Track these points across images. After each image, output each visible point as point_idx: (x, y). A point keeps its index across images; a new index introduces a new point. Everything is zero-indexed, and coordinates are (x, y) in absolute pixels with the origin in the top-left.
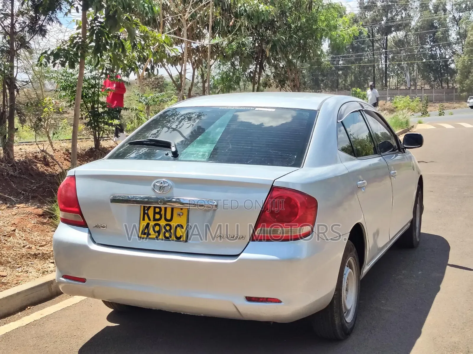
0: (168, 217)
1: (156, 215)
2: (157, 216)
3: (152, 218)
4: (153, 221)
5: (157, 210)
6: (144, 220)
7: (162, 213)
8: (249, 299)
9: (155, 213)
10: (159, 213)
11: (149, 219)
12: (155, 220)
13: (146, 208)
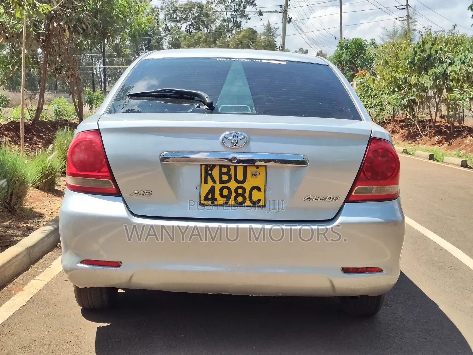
0: (240, 178)
1: (223, 176)
2: (225, 178)
3: (217, 179)
4: (220, 183)
5: (225, 170)
6: (206, 182)
7: (230, 173)
8: (346, 271)
9: (221, 174)
10: (227, 173)
11: (214, 181)
12: (221, 182)
13: (209, 168)
